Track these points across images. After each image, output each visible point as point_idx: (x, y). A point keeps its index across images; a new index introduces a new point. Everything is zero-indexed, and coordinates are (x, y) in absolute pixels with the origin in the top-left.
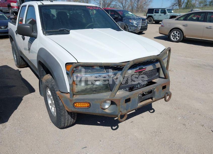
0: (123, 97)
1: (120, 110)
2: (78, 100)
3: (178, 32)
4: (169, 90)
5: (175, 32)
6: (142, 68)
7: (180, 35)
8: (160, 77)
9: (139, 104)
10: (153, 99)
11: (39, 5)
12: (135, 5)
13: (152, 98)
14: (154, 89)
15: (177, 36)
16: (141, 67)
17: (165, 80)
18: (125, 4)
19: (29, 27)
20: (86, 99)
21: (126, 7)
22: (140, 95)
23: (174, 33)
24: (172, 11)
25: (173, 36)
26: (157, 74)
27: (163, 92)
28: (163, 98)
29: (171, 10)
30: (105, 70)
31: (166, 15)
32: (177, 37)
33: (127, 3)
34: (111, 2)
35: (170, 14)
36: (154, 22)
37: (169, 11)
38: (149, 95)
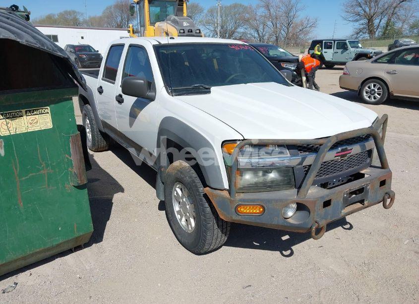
0: (321, 198)
1: (315, 219)
2: (244, 200)
3: (377, 84)
4: (390, 188)
5: (372, 85)
6: (346, 150)
7: (381, 90)
8: (371, 166)
9: (342, 211)
10: (366, 203)
11: (153, 45)
12: (283, 32)
13: (362, 202)
14: (367, 185)
15: (375, 92)
16: (344, 147)
17: (383, 170)
18: (263, 31)
19: (142, 81)
20: (258, 200)
21: (266, 37)
22: (346, 195)
23: (369, 87)
24: (360, 45)
25: (367, 93)
26: (368, 161)
27: (381, 192)
28: (381, 202)
29: (358, 42)
30: (287, 151)
31: (347, 52)
32: (376, 94)
33: (266, 29)
34: (236, 28)
35: (356, 50)
36: (324, 66)
37: (353, 45)
38: (359, 197)
